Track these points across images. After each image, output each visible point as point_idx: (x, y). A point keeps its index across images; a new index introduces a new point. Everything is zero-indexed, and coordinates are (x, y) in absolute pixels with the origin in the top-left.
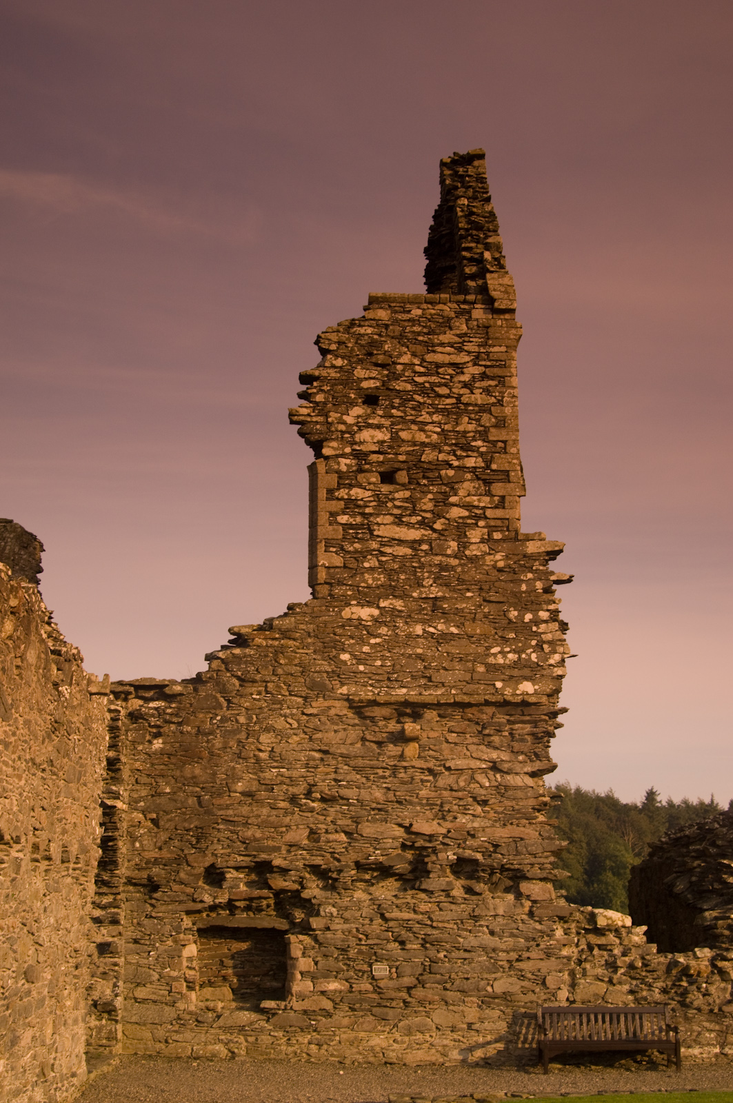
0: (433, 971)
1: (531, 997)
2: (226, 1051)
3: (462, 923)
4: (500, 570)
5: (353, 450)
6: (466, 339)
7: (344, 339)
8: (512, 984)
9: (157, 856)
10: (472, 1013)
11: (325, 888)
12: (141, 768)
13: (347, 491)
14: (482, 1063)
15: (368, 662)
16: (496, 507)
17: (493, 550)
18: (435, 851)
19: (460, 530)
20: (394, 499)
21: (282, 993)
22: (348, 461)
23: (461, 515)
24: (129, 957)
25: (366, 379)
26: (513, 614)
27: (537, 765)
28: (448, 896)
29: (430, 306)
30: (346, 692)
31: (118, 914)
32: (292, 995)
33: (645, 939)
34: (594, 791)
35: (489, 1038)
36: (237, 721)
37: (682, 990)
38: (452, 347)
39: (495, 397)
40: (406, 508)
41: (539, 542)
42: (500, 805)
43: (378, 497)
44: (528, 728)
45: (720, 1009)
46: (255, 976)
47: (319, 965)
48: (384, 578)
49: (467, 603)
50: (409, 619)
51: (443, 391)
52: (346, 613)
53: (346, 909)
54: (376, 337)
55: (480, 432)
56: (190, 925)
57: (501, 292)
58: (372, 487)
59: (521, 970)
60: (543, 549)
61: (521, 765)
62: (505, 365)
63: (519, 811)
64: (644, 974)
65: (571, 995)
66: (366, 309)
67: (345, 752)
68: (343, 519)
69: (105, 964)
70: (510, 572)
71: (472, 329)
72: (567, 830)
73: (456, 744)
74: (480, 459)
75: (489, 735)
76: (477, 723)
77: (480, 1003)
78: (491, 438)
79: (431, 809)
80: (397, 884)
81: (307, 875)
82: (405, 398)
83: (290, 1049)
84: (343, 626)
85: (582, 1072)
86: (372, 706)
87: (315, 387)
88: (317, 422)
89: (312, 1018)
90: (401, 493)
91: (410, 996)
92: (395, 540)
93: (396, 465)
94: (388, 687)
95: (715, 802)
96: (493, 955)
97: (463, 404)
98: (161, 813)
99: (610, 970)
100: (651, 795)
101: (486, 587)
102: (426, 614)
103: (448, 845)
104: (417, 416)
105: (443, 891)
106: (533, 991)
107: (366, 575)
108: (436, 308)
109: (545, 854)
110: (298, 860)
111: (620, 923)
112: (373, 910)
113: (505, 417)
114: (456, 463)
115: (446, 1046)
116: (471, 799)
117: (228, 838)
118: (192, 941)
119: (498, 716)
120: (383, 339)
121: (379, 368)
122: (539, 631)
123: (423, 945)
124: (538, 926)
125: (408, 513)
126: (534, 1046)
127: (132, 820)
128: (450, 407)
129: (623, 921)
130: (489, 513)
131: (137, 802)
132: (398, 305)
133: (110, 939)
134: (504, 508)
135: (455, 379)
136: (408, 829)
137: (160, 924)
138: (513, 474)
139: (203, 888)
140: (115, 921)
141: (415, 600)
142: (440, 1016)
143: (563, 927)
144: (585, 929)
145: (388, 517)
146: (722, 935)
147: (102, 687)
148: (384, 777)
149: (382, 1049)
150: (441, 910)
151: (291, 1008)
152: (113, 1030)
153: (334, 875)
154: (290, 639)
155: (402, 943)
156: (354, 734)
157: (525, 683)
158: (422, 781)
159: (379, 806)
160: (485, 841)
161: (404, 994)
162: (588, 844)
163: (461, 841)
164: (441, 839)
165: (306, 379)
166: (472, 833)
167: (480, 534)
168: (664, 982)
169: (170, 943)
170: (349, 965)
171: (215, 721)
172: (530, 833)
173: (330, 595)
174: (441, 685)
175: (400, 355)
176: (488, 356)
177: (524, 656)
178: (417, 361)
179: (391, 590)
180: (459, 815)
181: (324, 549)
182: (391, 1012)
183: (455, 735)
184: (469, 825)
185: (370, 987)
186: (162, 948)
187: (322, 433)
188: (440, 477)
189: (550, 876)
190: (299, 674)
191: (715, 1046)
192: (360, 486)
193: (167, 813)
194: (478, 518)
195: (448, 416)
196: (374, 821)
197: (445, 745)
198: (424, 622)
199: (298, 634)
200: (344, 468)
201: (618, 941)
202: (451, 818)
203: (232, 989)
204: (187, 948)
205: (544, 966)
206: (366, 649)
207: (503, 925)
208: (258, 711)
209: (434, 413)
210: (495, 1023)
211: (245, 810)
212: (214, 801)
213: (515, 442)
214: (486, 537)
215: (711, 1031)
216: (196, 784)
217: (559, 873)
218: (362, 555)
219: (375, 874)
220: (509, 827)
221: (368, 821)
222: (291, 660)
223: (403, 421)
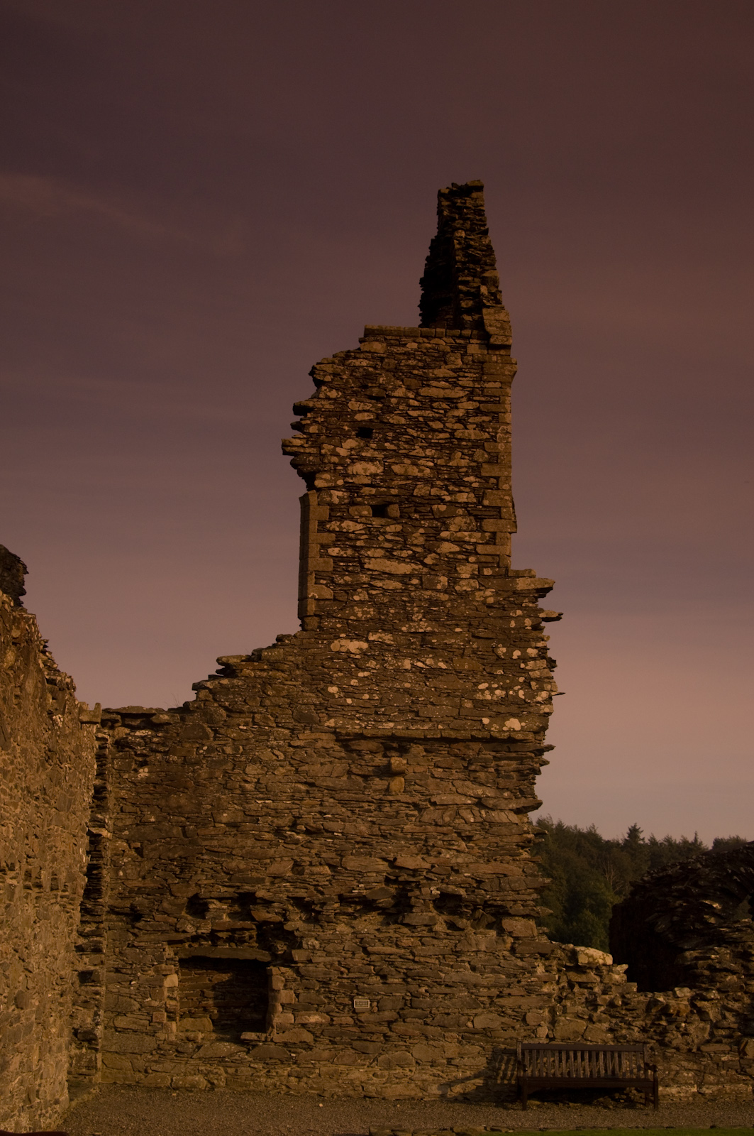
0: (414, 1006)
1: (511, 1033)
2: (206, 1082)
3: (444, 958)
4: (490, 606)
5: (346, 482)
6: (461, 374)
7: (339, 371)
8: (492, 1020)
9: (141, 885)
10: (452, 1048)
11: (308, 921)
12: (126, 797)
13: (338, 523)
14: (461, 1098)
15: (356, 696)
16: (487, 543)
17: (483, 586)
18: (418, 886)
19: (451, 565)
20: (385, 533)
21: (263, 1025)
22: (340, 494)
23: (452, 550)
24: (110, 986)
25: (360, 412)
26: (502, 650)
27: (522, 802)
28: (431, 931)
29: (425, 340)
30: (333, 725)
31: (100, 942)
32: (273, 1027)
33: (625, 977)
34: (576, 827)
35: (468, 1073)
36: (224, 752)
37: (661, 1029)
38: (447, 381)
39: (489, 433)
40: (397, 542)
41: (529, 579)
42: (485, 840)
43: (369, 531)
44: (514, 765)
45: (699, 1049)
46: (236, 1007)
47: (301, 997)
48: (374, 611)
49: (456, 639)
50: (398, 653)
51: (437, 425)
52: (335, 646)
53: (329, 942)
54: (371, 369)
55: (472, 467)
56: (172, 955)
57: (497, 327)
58: (363, 520)
59: (502, 1007)
60: (533, 586)
61: (506, 801)
62: (499, 401)
63: (503, 848)
64: (624, 1012)
65: (551, 1032)
66: (361, 341)
67: (331, 785)
68: (334, 551)
69: (87, 992)
70: (499, 608)
71: (467, 364)
72: (547, 866)
73: (442, 779)
74: (472, 495)
75: (475, 771)
76: (464, 759)
77: (460, 1038)
78: (483, 474)
79: (415, 844)
80: (380, 918)
81: (290, 908)
82: (399, 431)
83: (270, 1081)
84: (332, 659)
85: (560, 1109)
86: (358, 740)
87: (310, 418)
88: (310, 454)
89: (292, 1050)
90: (393, 527)
91: (391, 1030)
92: (386, 573)
93: (388, 499)
94: (374, 721)
95: (699, 840)
96: (474, 991)
97: (456, 439)
98: (146, 841)
99: (590, 1008)
100: (634, 832)
101: (475, 623)
102: (415, 649)
103: (431, 880)
104: (411, 450)
105: (426, 926)
106: (513, 1028)
107: (356, 608)
108: (432, 342)
109: (528, 891)
110: (281, 892)
111: (601, 961)
112: (356, 943)
113: (498, 453)
114: (448, 498)
115: (426, 1080)
116: (456, 835)
117: (212, 869)
118: (173, 971)
119: (484, 752)
120: (378, 372)
121: (373, 401)
122: (527, 668)
123: (404, 980)
124: (520, 963)
125: (399, 547)
126: (513, 1082)
127: (116, 848)
128: (444, 441)
129: (604, 959)
130: (480, 549)
131: (121, 830)
132: (394, 338)
133: (92, 968)
134: (495, 544)
135: (449, 414)
136: (392, 863)
137: (142, 954)
138: (505, 510)
139: (186, 919)
140: (97, 950)
141: (404, 634)
142: (420, 1050)
143: (544, 964)
144: (565, 966)
145: (378, 550)
146: (702, 975)
147: (94, 716)
148: (369, 811)
149: (361, 1082)
150: (423, 944)
151: (272, 1040)
152: (94, 1059)
153: (318, 908)
154: (278, 670)
155: (384, 977)
156: (340, 767)
157: (512, 719)
158: (407, 815)
159: (364, 840)
160: (469, 877)
161: (385, 1028)
162: (568, 881)
163: (445, 877)
164: (424, 873)
165: (299, 409)
166: (456, 868)
167: (471, 569)
168: (643, 1021)
169: (151, 972)
170: (330, 998)
171: (201, 751)
172: (514, 869)
173: (320, 627)
174: (428, 720)
175: (395, 388)
176: (482, 391)
177: (511, 692)
178: (411, 395)
179: (381, 624)
180: (443, 850)
181: (314, 581)
182: (371, 1046)
183: (441, 770)
184: (453, 861)
185: (351, 1021)
186: (144, 977)
187: (315, 465)
188: (432, 511)
189: (533, 913)
190: (287, 706)
191: (692, 1085)
192: (352, 519)
193: (151, 842)
194: (468, 553)
195: (441, 451)
196: (359, 854)
197: (430, 780)
198: (412, 656)
199: (287, 666)
200: (336, 501)
201: (598, 979)
202: (435, 853)
203: (213, 1021)
204: (169, 978)
205: (525, 1002)
206: (354, 682)
207: (485, 961)
208: (244, 742)
209: (427, 447)
210: (475, 1059)
211: (229, 841)
212: (199, 831)
213: (508, 478)
214: (476, 573)
215: (688, 1070)
216: (181, 814)
217: (541, 909)
218: (351, 588)
219: (358, 908)
220: (493, 863)
221: (352, 854)
222: (278, 691)
223: (396, 454)
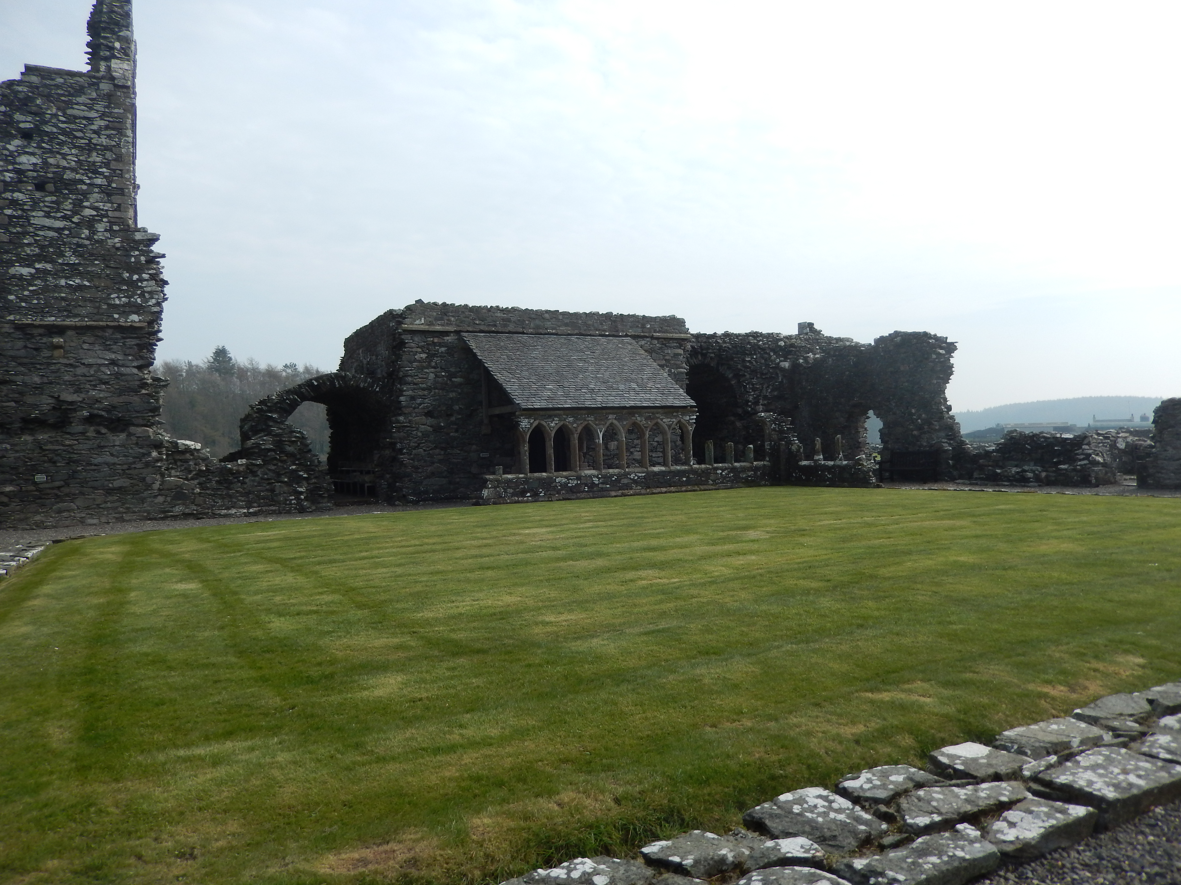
0: (74, 477)
1: (136, 488)
3: (93, 450)
4: (118, 249)
5: (15, 168)
6: (96, 102)
7: (7, 93)
8: (125, 482)
10: (100, 499)
13: (10, 194)
15: (28, 301)
16: (115, 210)
17: (113, 236)
18: (75, 411)
19: (90, 223)
20: (44, 202)
22: (11, 175)
23: (92, 214)
25: (23, 122)
26: (126, 275)
27: (142, 362)
28: (84, 436)
30: (12, 319)
33: (209, 455)
38: (86, 106)
39: (115, 141)
40: (53, 208)
41: (144, 233)
42: (117, 384)
43: (33, 199)
44: (135, 341)
48: (38, 250)
49: (96, 268)
50: (56, 275)
51: (79, 134)
52: (12, 271)
53: (17, 445)
54: (30, 94)
55: (105, 163)
57: (118, 74)
58: (29, 193)
59: (130, 475)
60: (146, 237)
61: (131, 362)
62: (122, 121)
63: (129, 388)
64: (208, 474)
65: (162, 486)
66: (23, 74)
67: (13, 354)
68: (8, 212)
70: (124, 250)
71: (98, 96)
73: (88, 350)
74: (104, 180)
75: (110, 345)
76: (102, 338)
77: (106, 492)
78: (112, 167)
79: (72, 387)
80: (51, 430)
82: (52, 137)
84: (10, 279)
86: (31, 328)
90: (50, 197)
91: (60, 492)
92: (46, 227)
93: (46, 180)
94: (42, 316)
96: (113, 467)
97: (93, 144)
99: (188, 473)
101: (108, 258)
102: (68, 273)
103: (83, 407)
104: (61, 149)
105: (81, 433)
106: (139, 485)
107: (25, 247)
108: (72, 79)
109: (145, 411)
111: (194, 448)
112: (35, 445)
113: (121, 155)
115: (84, 517)
116: (98, 381)
119: (116, 334)
120: (35, 96)
121: (33, 116)
122: (143, 285)
123: (68, 463)
124: (142, 450)
125: (54, 210)
128: (84, 145)
129: (195, 446)
130: (110, 214)
132: (45, 73)
134: (120, 211)
135: (88, 128)
136: (57, 399)
138: (128, 191)
141: (60, 264)
142: (80, 501)
144: (173, 451)
145: (40, 212)
146: (255, 452)
148: (40, 369)
149: (42, 521)
150: (79, 443)
153: (8, 426)
155: (54, 463)
156: (20, 344)
157: (133, 315)
158: (66, 371)
159: (38, 386)
160: (107, 405)
161: (56, 491)
163: (92, 405)
164: (79, 404)
166: (99, 400)
167: (105, 226)
170: (19, 477)
174: (78, 316)
175: (48, 108)
176: (111, 114)
177: (132, 300)
178: (60, 113)
179: (43, 258)
180: (90, 390)
182: (47, 501)
183: (88, 344)
184: (97, 396)
185: (34, 488)
188: (77, 189)
189: (149, 423)
191: (245, 509)
192: (20, 192)
194: (103, 216)
195: (82, 151)
196: (34, 394)
197: (81, 351)
198: (67, 278)
200: (8, 179)
201: (193, 457)
202: (85, 392)
205: (145, 472)
206: (26, 293)
207: (119, 450)
209: (73, 148)
210: (115, 503)
213: (129, 171)
214: (108, 228)
215: (243, 501)
218: (22, 235)
219: (36, 425)
220: (123, 396)
221: (30, 394)
223: (51, 151)
